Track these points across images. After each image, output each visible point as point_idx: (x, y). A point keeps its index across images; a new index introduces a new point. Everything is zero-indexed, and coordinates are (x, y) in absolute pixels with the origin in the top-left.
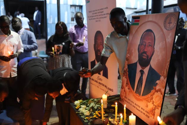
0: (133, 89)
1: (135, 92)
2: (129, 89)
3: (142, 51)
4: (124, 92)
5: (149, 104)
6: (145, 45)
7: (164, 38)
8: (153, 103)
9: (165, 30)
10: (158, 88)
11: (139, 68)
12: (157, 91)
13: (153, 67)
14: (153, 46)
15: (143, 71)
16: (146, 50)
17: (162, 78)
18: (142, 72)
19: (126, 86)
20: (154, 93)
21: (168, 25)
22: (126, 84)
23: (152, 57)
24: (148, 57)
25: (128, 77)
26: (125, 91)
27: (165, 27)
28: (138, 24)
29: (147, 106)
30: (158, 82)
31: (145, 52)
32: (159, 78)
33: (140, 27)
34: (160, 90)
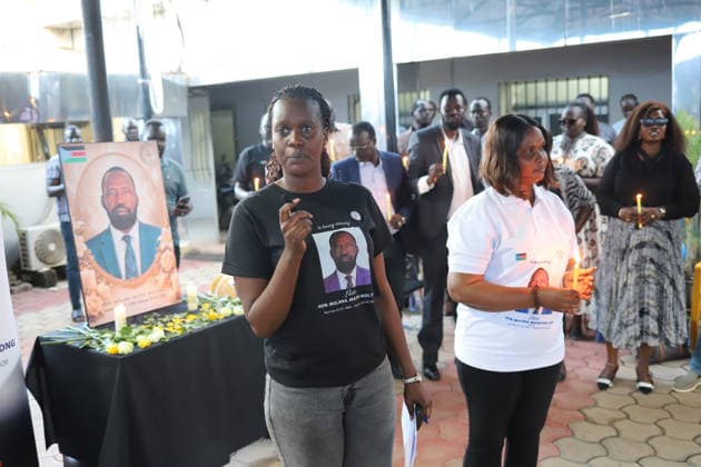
0: (119, 276)
1: (127, 278)
2: (107, 284)
3: (113, 205)
4: (99, 298)
5: (157, 278)
6: (117, 195)
7: (147, 176)
8: (164, 270)
9: (143, 165)
10: (162, 246)
11: (117, 235)
12: (164, 251)
13: (145, 221)
14: (131, 190)
15: (128, 237)
16: (120, 202)
17: (164, 230)
18: (127, 239)
19: (98, 283)
20: (160, 259)
21: (147, 159)
22: (97, 278)
23: (138, 209)
24: (129, 210)
25: (95, 264)
26: (97, 295)
27: (144, 161)
28: (85, 160)
29: (156, 282)
30: (160, 238)
31: (120, 206)
32: (160, 233)
33: (89, 165)
34: (166, 248)
